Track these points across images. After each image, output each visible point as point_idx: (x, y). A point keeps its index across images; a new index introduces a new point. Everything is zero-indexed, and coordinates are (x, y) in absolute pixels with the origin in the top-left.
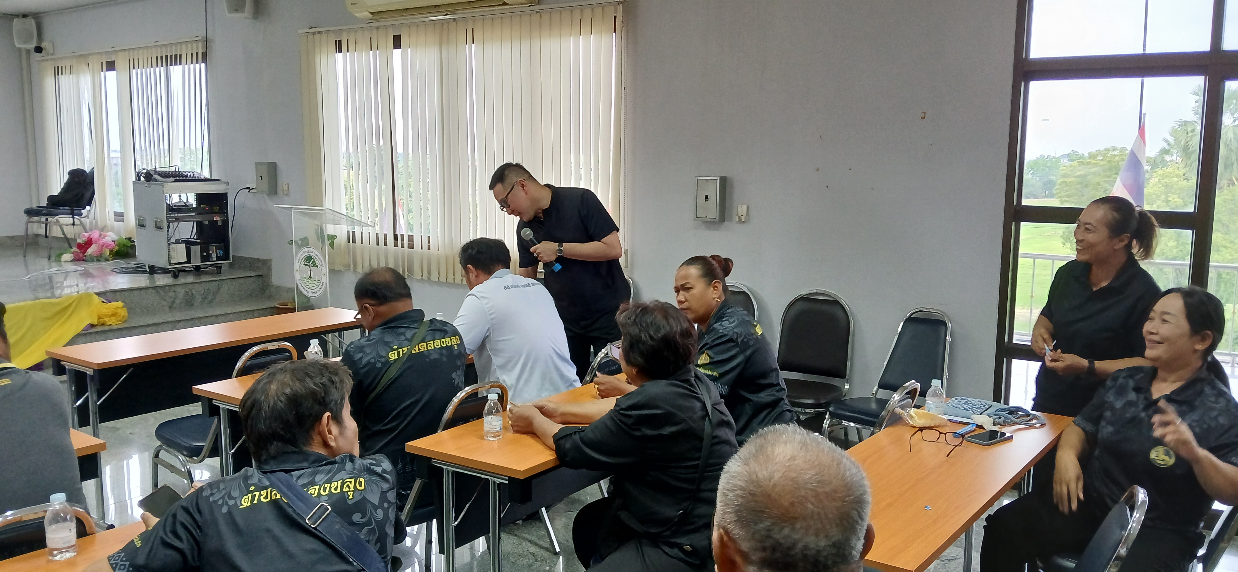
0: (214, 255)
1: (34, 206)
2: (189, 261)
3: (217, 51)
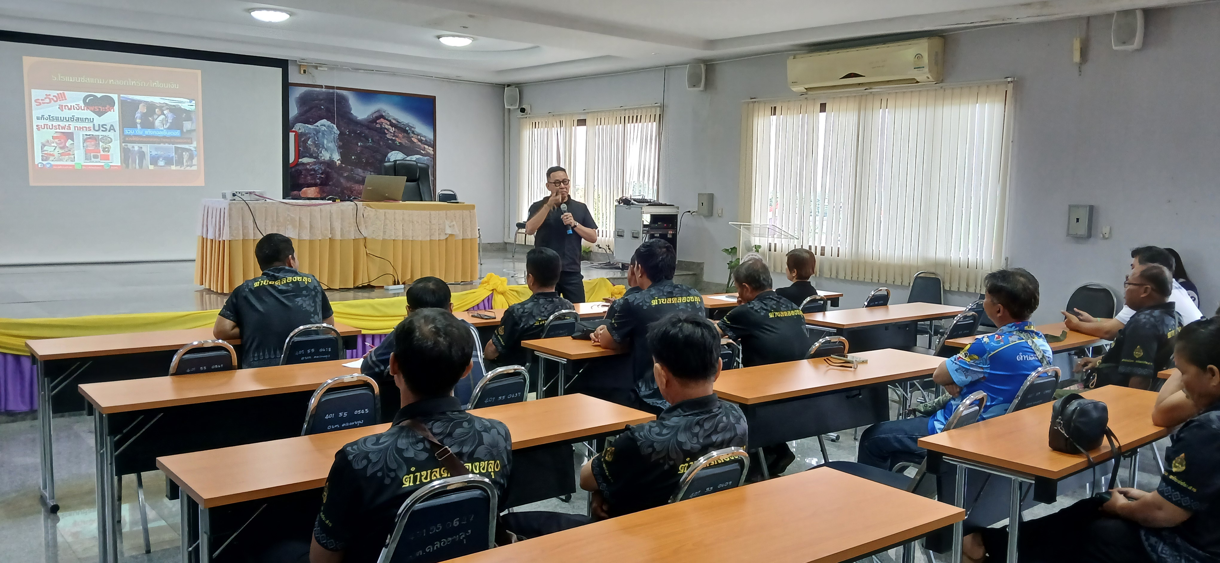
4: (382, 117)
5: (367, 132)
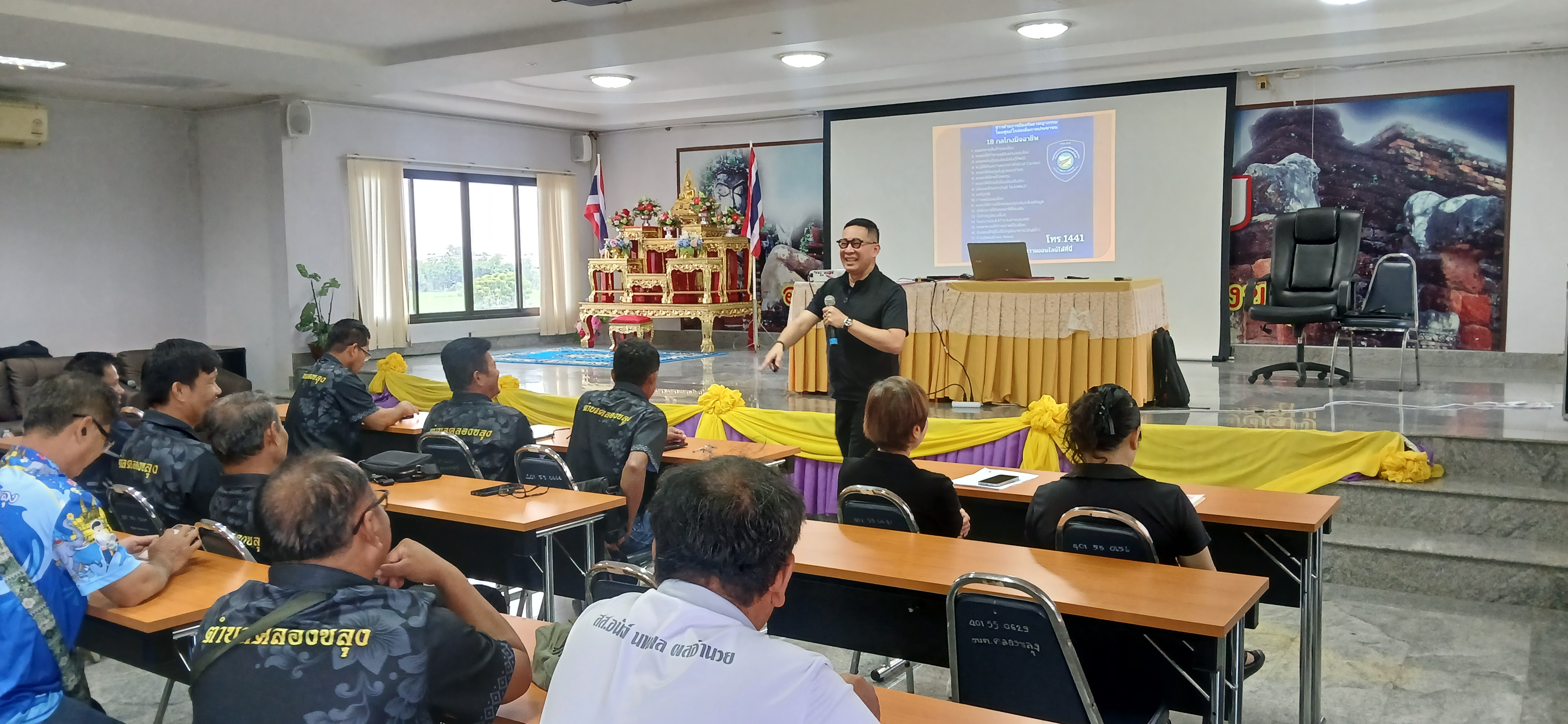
4: (1399, 136)
5: (1370, 164)
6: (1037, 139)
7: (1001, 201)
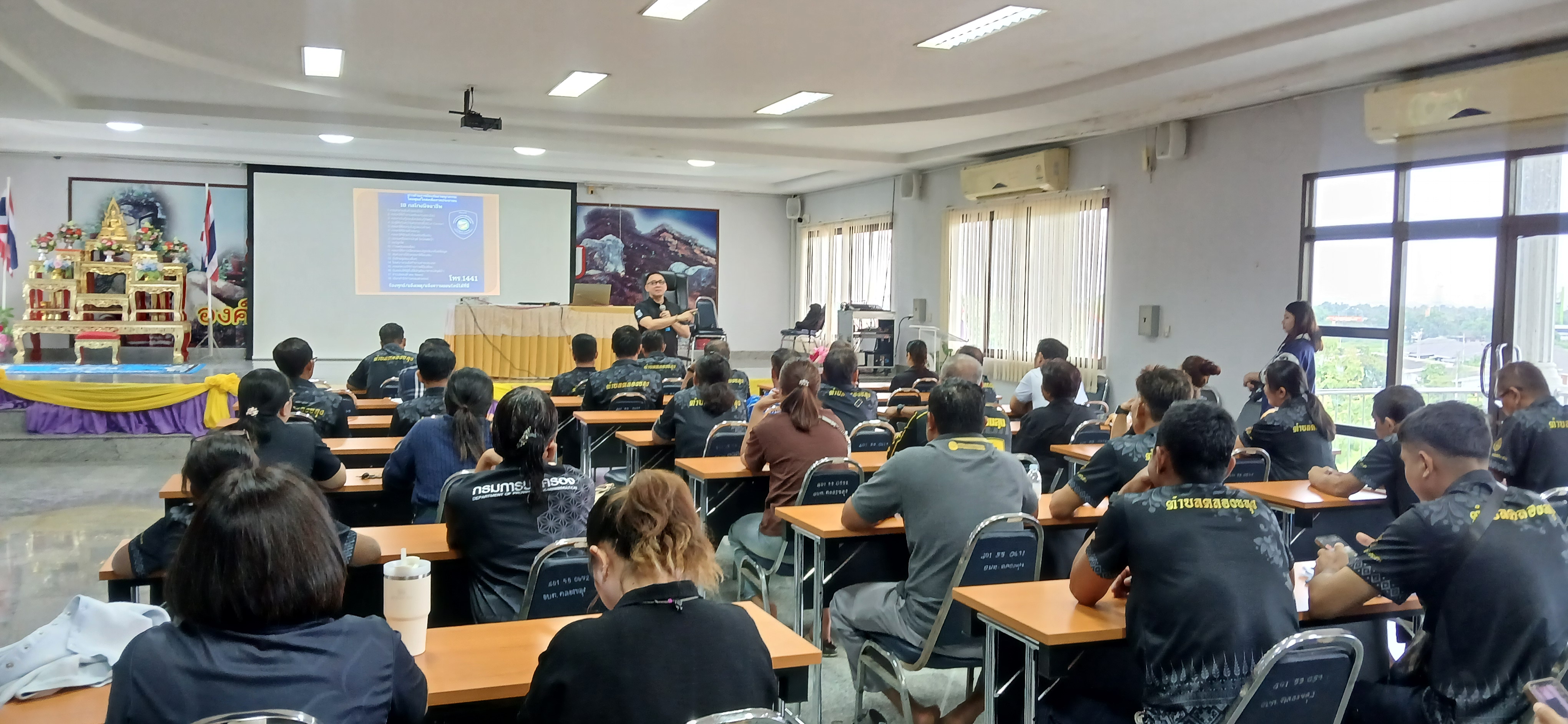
0: (883, 362)
1: (786, 328)
2: (866, 365)
3: (899, 222)
4: (665, 230)
5: (650, 245)
6: (441, 207)
7: (412, 249)
